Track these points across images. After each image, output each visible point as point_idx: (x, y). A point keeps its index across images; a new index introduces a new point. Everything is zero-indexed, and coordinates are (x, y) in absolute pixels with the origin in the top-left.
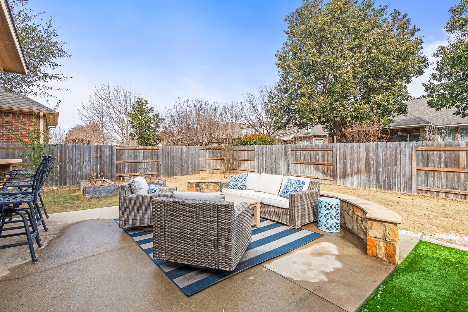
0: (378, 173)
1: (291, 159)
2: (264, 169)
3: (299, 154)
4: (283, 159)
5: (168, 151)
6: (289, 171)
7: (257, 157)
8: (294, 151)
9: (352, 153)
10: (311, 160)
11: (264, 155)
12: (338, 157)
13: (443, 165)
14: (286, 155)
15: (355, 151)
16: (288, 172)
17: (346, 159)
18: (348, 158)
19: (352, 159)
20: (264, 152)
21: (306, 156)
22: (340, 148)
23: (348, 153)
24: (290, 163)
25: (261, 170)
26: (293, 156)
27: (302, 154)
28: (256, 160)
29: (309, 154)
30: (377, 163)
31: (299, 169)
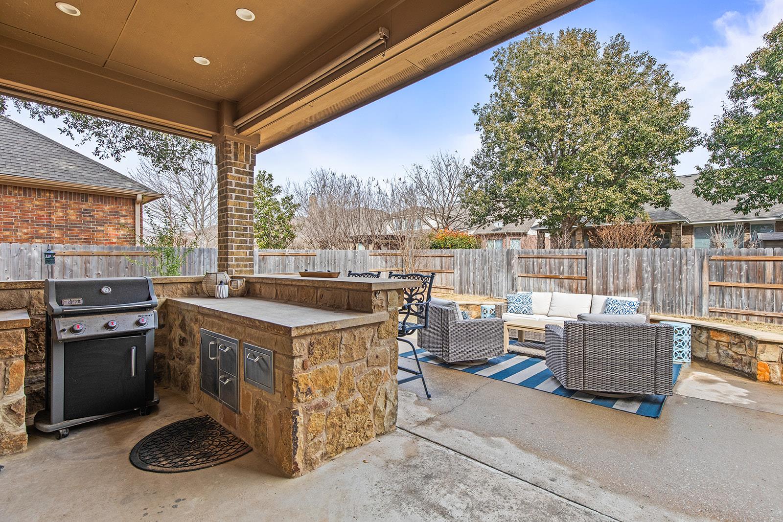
0: (654, 290)
1: (517, 270)
2: (472, 285)
3: (531, 263)
4: (505, 270)
5: (328, 258)
6: (515, 289)
7: (459, 267)
8: (523, 259)
9: (616, 263)
10: (551, 272)
11: (471, 265)
12: (594, 268)
13: (743, 279)
14: (509, 264)
15: (621, 259)
16: (513, 290)
17: (607, 270)
18: (610, 269)
19: (616, 270)
20: (471, 259)
21: (543, 267)
22: (598, 256)
23: (610, 263)
24: (516, 276)
25: (465, 286)
26: (521, 267)
27: (535, 264)
28: (457, 272)
29: (548, 263)
30: (653, 275)
31: (531, 284)
